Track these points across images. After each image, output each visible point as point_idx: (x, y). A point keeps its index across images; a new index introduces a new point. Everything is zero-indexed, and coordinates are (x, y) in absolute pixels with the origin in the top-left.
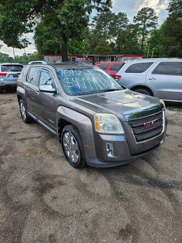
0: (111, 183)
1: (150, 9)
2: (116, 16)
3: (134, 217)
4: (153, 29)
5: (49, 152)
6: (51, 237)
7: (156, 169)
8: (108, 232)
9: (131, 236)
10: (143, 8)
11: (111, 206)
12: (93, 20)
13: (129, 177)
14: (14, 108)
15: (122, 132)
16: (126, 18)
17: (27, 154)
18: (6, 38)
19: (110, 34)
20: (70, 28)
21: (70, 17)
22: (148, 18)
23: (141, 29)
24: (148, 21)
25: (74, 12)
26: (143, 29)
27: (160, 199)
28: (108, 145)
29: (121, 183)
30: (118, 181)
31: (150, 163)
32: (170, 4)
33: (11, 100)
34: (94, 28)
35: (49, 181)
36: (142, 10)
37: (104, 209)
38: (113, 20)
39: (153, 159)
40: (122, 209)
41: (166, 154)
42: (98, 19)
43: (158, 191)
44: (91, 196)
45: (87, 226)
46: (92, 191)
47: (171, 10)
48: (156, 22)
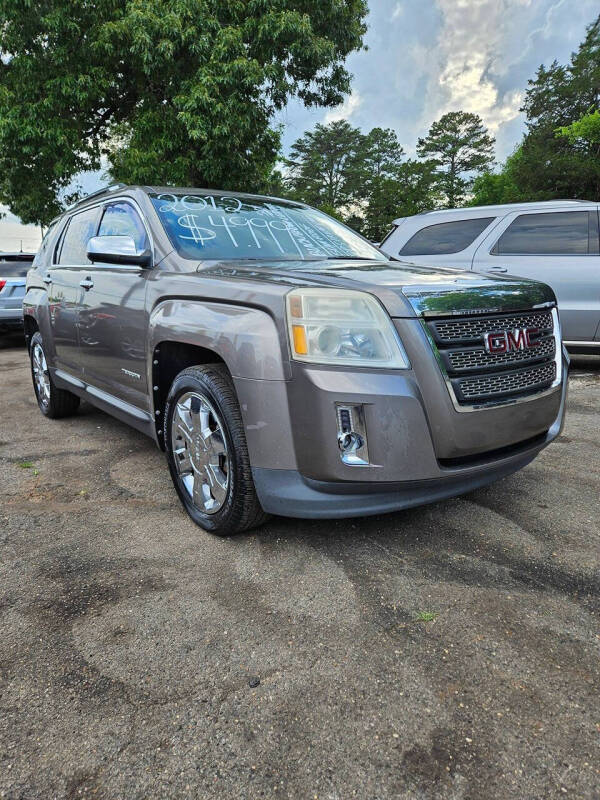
0: (359, 579)
1: (468, 117)
2: (364, 138)
3: (467, 701)
4: (481, 174)
5: (122, 492)
6: (80, 783)
7: (541, 533)
8: (348, 762)
9: (459, 778)
10: (446, 113)
11: (362, 660)
12: (295, 151)
13: (435, 561)
14: (17, 384)
15: (399, 361)
16: (395, 146)
17: (36, 500)
18: (17, 193)
19: (346, 189)
20: (220, 153)
21: (220, 118)
22: (463, 143)
23: (441, 175)
24: (464, 154)
25: (231, 102)
26: (451, 176)
27: (575, 631)
28: (345, 413)
29: (401, 580)
30: (388, 571)
31: (511, 517)
32: (529, 93)
33: (11, 365)
34: (297, 173)
35: (105, 579)
36: (444, 119)
37: (331, 670)
38: (356, 149)
39: (524, 504)
40: (407, 670)
41: (569, 491)
42: (308, 146)
43: (559, 602)
44: (276, 624)
45: (250, 738)
46: (283, 606)
47: (533, 112)
48: (489, 155)
